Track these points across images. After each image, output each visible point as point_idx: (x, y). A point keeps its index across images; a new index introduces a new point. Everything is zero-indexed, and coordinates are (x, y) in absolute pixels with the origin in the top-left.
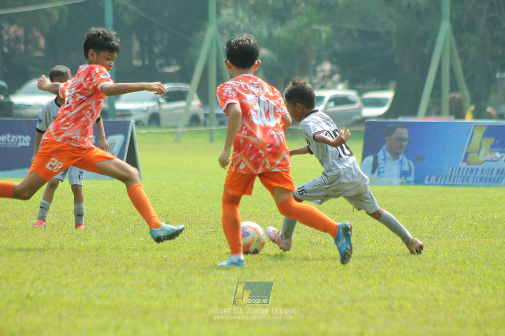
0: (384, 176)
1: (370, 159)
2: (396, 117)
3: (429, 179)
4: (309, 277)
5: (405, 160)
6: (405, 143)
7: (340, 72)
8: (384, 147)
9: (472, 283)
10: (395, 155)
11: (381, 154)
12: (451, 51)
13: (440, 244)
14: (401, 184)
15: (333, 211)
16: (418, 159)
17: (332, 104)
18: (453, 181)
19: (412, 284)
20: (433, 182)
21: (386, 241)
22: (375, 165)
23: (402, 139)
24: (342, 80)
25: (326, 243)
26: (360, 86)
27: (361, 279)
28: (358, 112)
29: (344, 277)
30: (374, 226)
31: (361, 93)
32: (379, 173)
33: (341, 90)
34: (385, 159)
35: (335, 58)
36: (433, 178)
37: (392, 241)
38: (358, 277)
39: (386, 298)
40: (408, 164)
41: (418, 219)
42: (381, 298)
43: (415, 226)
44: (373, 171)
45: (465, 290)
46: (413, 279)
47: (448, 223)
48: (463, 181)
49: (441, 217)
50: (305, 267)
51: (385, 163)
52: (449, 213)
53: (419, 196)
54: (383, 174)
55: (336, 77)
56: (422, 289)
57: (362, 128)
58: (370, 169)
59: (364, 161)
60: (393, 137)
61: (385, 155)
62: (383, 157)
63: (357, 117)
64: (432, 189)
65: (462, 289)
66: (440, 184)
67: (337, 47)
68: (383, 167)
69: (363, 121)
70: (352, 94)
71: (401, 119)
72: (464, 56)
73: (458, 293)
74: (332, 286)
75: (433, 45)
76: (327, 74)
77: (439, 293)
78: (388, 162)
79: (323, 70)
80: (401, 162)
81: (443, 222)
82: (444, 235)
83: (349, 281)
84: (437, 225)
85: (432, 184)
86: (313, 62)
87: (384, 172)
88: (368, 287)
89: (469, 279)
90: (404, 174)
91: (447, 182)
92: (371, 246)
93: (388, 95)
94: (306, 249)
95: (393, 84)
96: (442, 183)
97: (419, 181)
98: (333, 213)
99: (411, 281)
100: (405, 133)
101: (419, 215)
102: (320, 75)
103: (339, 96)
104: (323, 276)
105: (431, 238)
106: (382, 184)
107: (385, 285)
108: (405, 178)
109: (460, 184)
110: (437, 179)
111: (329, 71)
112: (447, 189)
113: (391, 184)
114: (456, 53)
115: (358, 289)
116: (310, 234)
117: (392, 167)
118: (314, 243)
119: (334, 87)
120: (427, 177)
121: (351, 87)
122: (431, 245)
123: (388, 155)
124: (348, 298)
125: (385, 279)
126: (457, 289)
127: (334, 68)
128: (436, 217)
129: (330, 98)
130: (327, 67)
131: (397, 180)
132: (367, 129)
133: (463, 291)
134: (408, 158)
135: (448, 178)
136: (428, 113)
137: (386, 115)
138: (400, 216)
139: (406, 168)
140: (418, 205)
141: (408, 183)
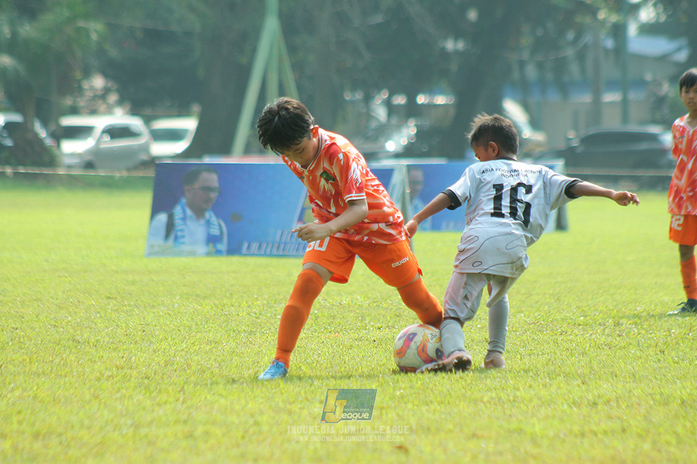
0: (183, 243)
1: (162, 218)
2: (200, 156)
3: (249, 247)
4: (72, 391)
5: (214, 219)
6: (214, 195)
7: (118, 91)
8: (184, 201)
9: (309, 398)
10: (199, 212)
11: (178, 211)
12: (280, 61)
13: (263, 342)
14: (208, 254)
15: (109, 295)
16: (232, 218)
17: (107, 138)
18: (284, 250)
19: (222, 401)
20: (256, 252)
21: (185, 338)
22: (170, 227)
23: (209, 189)
24: (120, 102)
25: (97, 341)
26: (148, 111)
27: (148, 394)
28: (145, 148)
29: (124, 391)
30: (167, 316)
31: (148, 120)
32: (176, 238)
33: (120, 117)
34: (184, 219)
35: (111, 70)
36: (255, 246)
37: (194, 338)
38: (144, 391)
39: (185, 422)
40: (217, 225)
41: (232, 305)
42: (177, 422)
43: (229, 316)
44: (167, 236)
45: (300, 408)
46: (224, 393)
47: (276, 310)
48: (297, 250)
49: (265, 302)
50: (65, 376)
51: (185, 224)
52: (277, 297)
53: (234, 272)
54: (181, 240)
55: (113, 98)
56: (237, 407)
57: (151, 173)
58: (163, 231)
59: (155, 222)
60: (197, 185)
61: (184, 212)
62: (181, 216)
63: (144, 157)
64: (252, 261)
65: (295, 407)
66: (265, 255)
67: (113, 53)
68: (182, 230)
69: (152, 162)
70: (136, 123)
71: (207, 160)
72: (298, 67)
73: (290, 413)
74: (105, 404)
75: (254, 50)
76: (100, 93)
77: (262, 413)
78: (189, 222)
79: (92, 88)
80: (208, 223)
81: (269, 310)
82: (270, 329)
83: (131, 397)
84: (260, 314)
85: (253, 255)
86: (78, 75)
87: (183, 237)
88: (159, 405)
89: (305, 392)
90: (212, 240)
91: (275, 252)
92: (164, 345)
93: (189, 124)
94: (68, 350)
95: (196, 108)
96: (268, 253)
97: (233, 250)
98: (109, 298)
99: (221, 395)
100: (213, 179)
101: (234, 300)
102: (89, 94)
103: (116, 127)
104: (92, 390)
105: (251, 333)
106: (180, 254)
107: (183, 402)
108: (215, 247)
109: (294, 254)
110: (260, 247)
111: (102, 90)
112: (275, 261)
113: (193, 254)
114: (287, 65)
115: (144, 409)
116: (74, 328)
117: (194, 230)
118: (79, 342)
119: (109, 111)
120: (245, 245)
121: (134, 112)
122: (251, 343)
123: (189, 212)
124: (129, 422)
125: (184, 393)
126: (289, 407)
127: (110, 85)
128: (259, 303)
129: (104, 129)
130: (98, 82)
131: (202, 249)
132: (158, 173)
133: (297, 410)
134: (218, 215)
135: (276, 245)
136: (247, 151)
137: (187, 154)
138: (206, 301)
139: (215, 231)
140: (232, 285)
141: (219, 252)
